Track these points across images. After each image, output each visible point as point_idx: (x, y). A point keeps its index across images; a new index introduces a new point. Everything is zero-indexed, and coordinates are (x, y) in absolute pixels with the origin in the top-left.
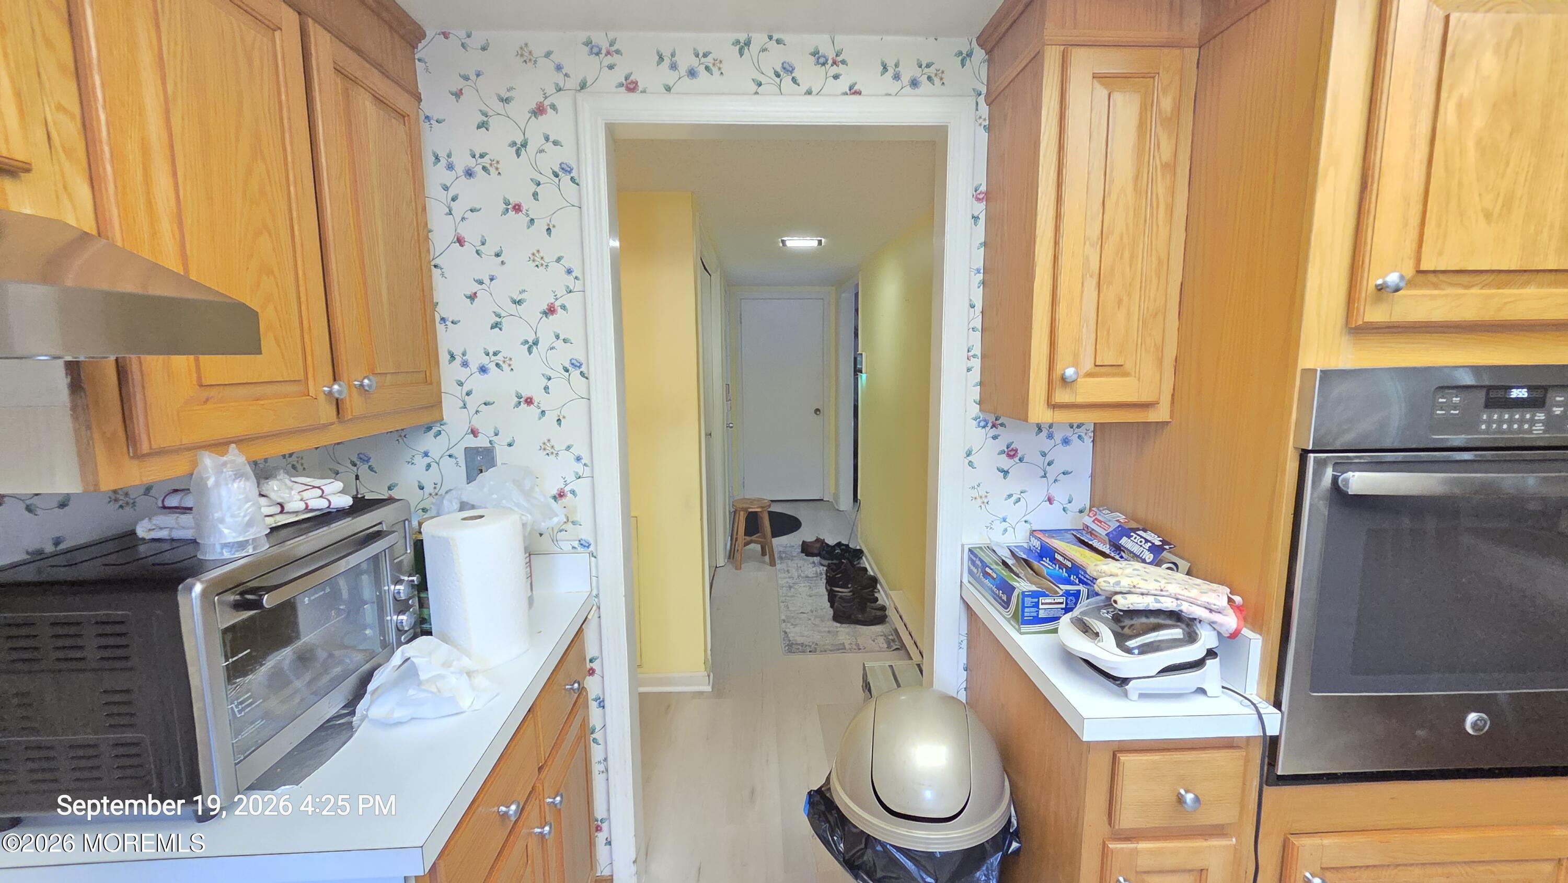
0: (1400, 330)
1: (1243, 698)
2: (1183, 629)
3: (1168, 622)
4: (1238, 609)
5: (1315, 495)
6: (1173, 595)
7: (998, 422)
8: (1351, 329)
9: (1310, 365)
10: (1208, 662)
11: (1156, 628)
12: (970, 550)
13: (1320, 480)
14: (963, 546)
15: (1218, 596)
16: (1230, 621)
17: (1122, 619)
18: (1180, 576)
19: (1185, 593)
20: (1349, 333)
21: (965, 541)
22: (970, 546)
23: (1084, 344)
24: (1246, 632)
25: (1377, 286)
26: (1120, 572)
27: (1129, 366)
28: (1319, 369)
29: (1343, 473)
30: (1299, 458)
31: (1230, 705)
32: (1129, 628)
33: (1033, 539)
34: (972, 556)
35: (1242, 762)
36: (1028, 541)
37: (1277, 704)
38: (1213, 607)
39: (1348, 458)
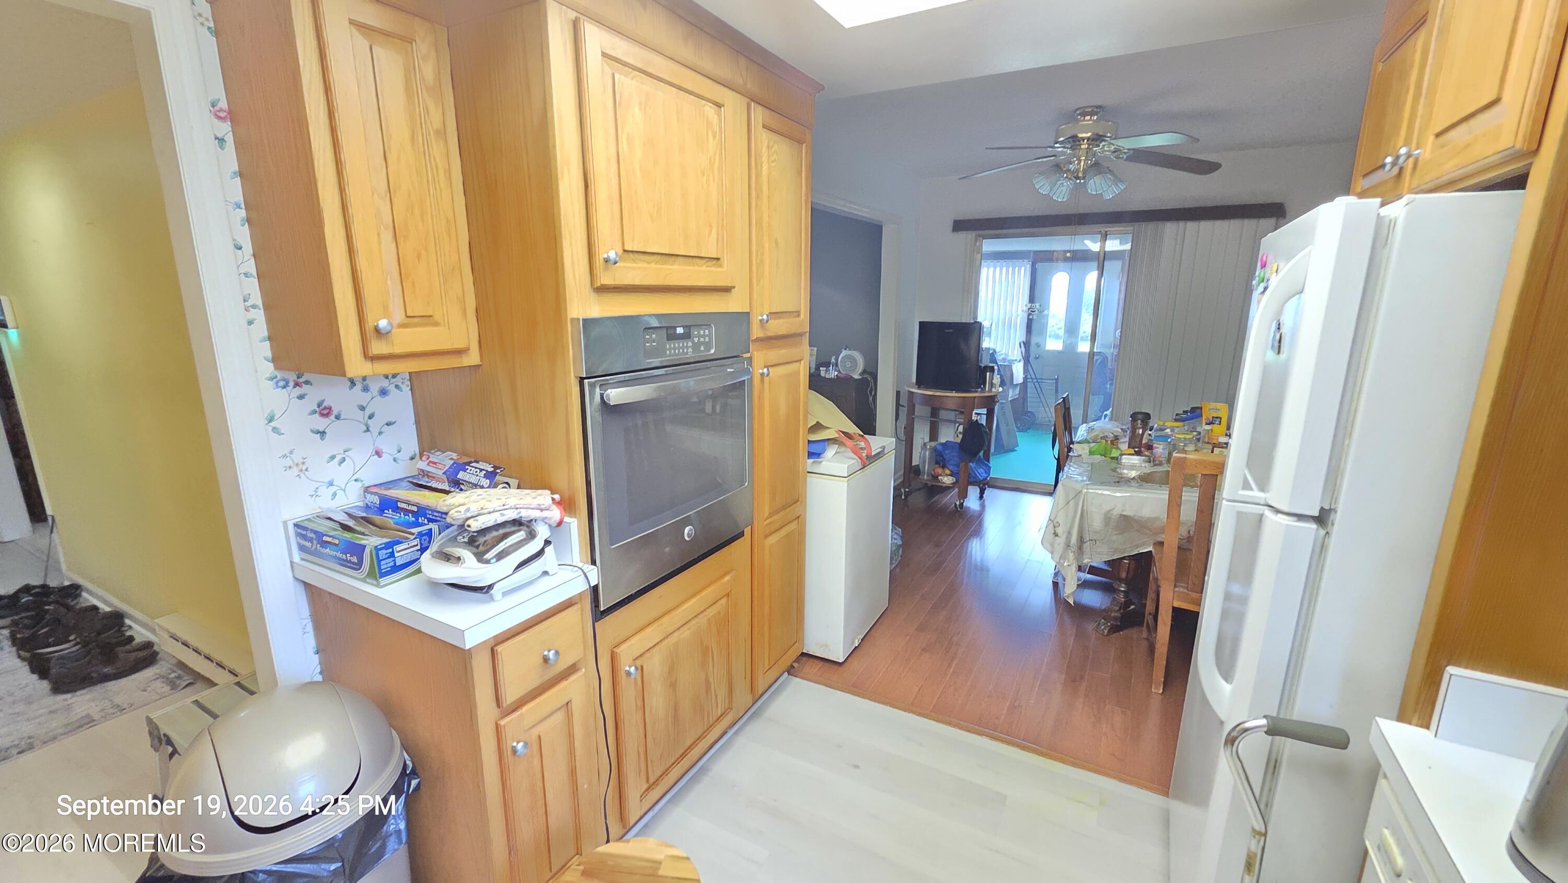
0: (620, 290)
1: (572, 567)
2: (525, 531)
3: (513, 529)
4: (559, 504)
5: (593, 409)
6: (513, 507)
7: (301, 380)
8: (594, 289)
9: (575, 315)
10: (546, 550)
11: (505, 536)
12: (296, 525)
13: (594, 398)
14: (285, 523)
15: (544, 497)
16: (555, 514)
17: (476, 539)
18: (514, 491)
19: (522, 502)
20: (594, 292)
21: (286, 517)
22: (295, 521)
23: (391, 294)
24: (567, 519)
25: (604, 259)
26: (466, 501)
27: (437, 317)
28: (581, 318)
29: (605, 391)
30: (578, 384)
31: (566, 574)
32: (483, 545)
33: (368, 496)
34: (299, 531)
35: (579, 612)
36: (364, 499)
37: (594, 562)
38: (543, 507)
39: (607, 380)
